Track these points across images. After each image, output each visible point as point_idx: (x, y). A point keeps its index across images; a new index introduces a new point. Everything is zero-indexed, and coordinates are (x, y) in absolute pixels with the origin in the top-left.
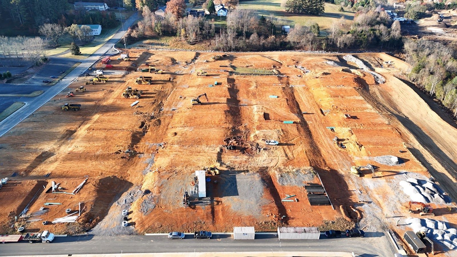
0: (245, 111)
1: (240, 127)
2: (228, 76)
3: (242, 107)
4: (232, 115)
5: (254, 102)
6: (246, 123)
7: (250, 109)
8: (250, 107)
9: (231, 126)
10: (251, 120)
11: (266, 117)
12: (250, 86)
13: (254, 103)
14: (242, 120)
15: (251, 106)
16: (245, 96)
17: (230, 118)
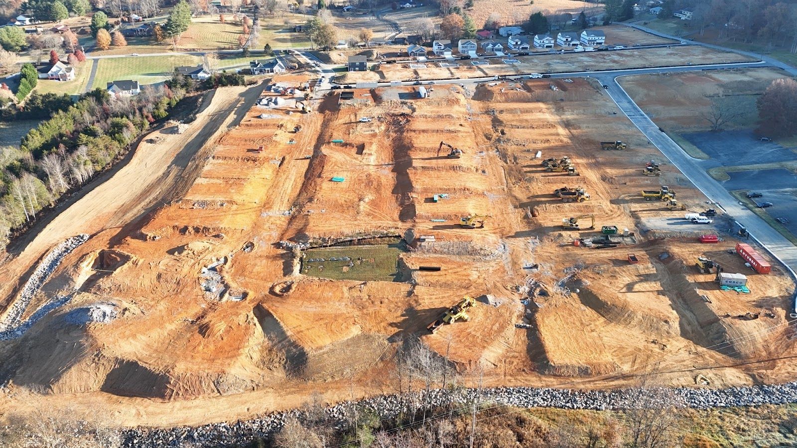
0: (386, 157)
1: (394, 135)
2: (414, 226)
3: (391, 163)
4: (404, 146)
5: (372, 170)
6: (387, 142)
7: (380, 160)
8: (379, 162)
9: (405, 134)
10: (381, 146)
11: (361, 149)
12: (373, 203)
13: (371, 167)
14: (393, 145)
15: (378, 164)
16: (383, 180)
17: (406, 141)
